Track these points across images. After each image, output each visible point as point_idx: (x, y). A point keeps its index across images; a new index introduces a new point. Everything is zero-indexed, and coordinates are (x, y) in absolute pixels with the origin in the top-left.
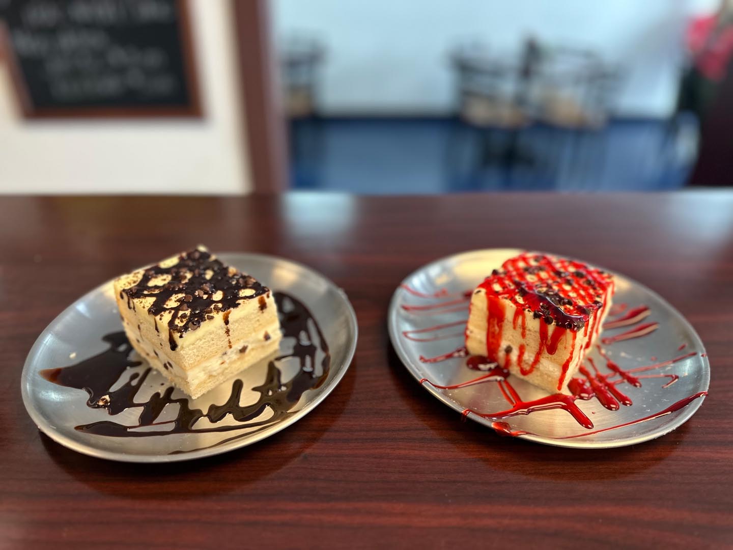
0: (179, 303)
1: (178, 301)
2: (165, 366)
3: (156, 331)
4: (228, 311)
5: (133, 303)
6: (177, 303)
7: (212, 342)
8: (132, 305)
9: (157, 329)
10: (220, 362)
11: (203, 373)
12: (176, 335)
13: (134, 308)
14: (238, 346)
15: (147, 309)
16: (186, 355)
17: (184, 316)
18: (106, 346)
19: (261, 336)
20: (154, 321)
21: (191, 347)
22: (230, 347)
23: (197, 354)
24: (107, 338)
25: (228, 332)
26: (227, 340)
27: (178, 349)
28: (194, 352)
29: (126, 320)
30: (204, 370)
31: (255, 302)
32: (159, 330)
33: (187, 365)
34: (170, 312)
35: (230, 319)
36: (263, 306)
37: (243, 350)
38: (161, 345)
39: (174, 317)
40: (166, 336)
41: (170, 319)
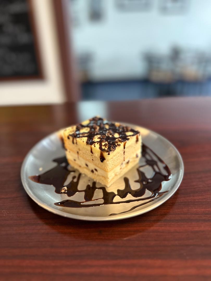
0: (100, 140)
1: (99, 138)
2: (92, 171)
3: (91, 153)
4: (126, 142)
5: (76, 140)
6: (99, 139)
7: (118, 158)
8: (75, 141)
9: (92, 152)
10: (120, 168)
11: (113, 173)
12: (105, 154)
13: (76, 143)
14: (126, 161)
15: (85, 142)
16: (109, 164)
17: (105, 145)
18: (55, 165)
19: (135, 156)
20: (90, 148)
21: (111, 160)
22: (124, 160)
23: (113, 163)
24: (55, 161)
25: (124, 152)
26: (123, 157)
27: (105, 161)
28: (112, 163)
29: (68, 150)
30: (114, 172)
31: (135, 138)
32: (93, 152)
33: (109, 169)
34: (98, 144)
35: (126, 146)
36: (137, 140)
37: (128, 163)
38: (93, 160)
39: (101, 145)
40: (98, 155)
41: (99, 146)
